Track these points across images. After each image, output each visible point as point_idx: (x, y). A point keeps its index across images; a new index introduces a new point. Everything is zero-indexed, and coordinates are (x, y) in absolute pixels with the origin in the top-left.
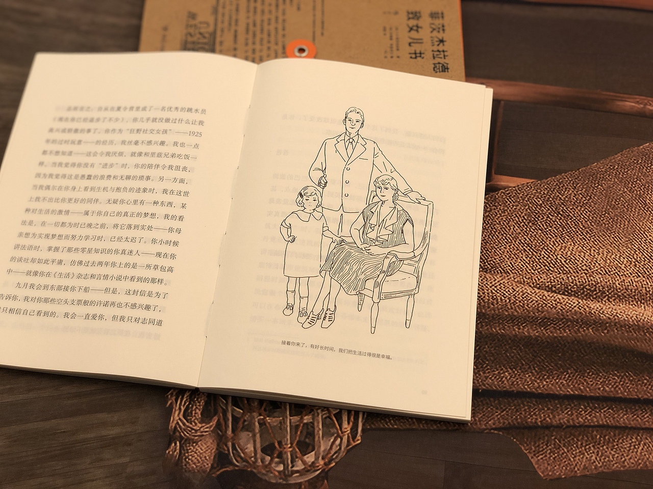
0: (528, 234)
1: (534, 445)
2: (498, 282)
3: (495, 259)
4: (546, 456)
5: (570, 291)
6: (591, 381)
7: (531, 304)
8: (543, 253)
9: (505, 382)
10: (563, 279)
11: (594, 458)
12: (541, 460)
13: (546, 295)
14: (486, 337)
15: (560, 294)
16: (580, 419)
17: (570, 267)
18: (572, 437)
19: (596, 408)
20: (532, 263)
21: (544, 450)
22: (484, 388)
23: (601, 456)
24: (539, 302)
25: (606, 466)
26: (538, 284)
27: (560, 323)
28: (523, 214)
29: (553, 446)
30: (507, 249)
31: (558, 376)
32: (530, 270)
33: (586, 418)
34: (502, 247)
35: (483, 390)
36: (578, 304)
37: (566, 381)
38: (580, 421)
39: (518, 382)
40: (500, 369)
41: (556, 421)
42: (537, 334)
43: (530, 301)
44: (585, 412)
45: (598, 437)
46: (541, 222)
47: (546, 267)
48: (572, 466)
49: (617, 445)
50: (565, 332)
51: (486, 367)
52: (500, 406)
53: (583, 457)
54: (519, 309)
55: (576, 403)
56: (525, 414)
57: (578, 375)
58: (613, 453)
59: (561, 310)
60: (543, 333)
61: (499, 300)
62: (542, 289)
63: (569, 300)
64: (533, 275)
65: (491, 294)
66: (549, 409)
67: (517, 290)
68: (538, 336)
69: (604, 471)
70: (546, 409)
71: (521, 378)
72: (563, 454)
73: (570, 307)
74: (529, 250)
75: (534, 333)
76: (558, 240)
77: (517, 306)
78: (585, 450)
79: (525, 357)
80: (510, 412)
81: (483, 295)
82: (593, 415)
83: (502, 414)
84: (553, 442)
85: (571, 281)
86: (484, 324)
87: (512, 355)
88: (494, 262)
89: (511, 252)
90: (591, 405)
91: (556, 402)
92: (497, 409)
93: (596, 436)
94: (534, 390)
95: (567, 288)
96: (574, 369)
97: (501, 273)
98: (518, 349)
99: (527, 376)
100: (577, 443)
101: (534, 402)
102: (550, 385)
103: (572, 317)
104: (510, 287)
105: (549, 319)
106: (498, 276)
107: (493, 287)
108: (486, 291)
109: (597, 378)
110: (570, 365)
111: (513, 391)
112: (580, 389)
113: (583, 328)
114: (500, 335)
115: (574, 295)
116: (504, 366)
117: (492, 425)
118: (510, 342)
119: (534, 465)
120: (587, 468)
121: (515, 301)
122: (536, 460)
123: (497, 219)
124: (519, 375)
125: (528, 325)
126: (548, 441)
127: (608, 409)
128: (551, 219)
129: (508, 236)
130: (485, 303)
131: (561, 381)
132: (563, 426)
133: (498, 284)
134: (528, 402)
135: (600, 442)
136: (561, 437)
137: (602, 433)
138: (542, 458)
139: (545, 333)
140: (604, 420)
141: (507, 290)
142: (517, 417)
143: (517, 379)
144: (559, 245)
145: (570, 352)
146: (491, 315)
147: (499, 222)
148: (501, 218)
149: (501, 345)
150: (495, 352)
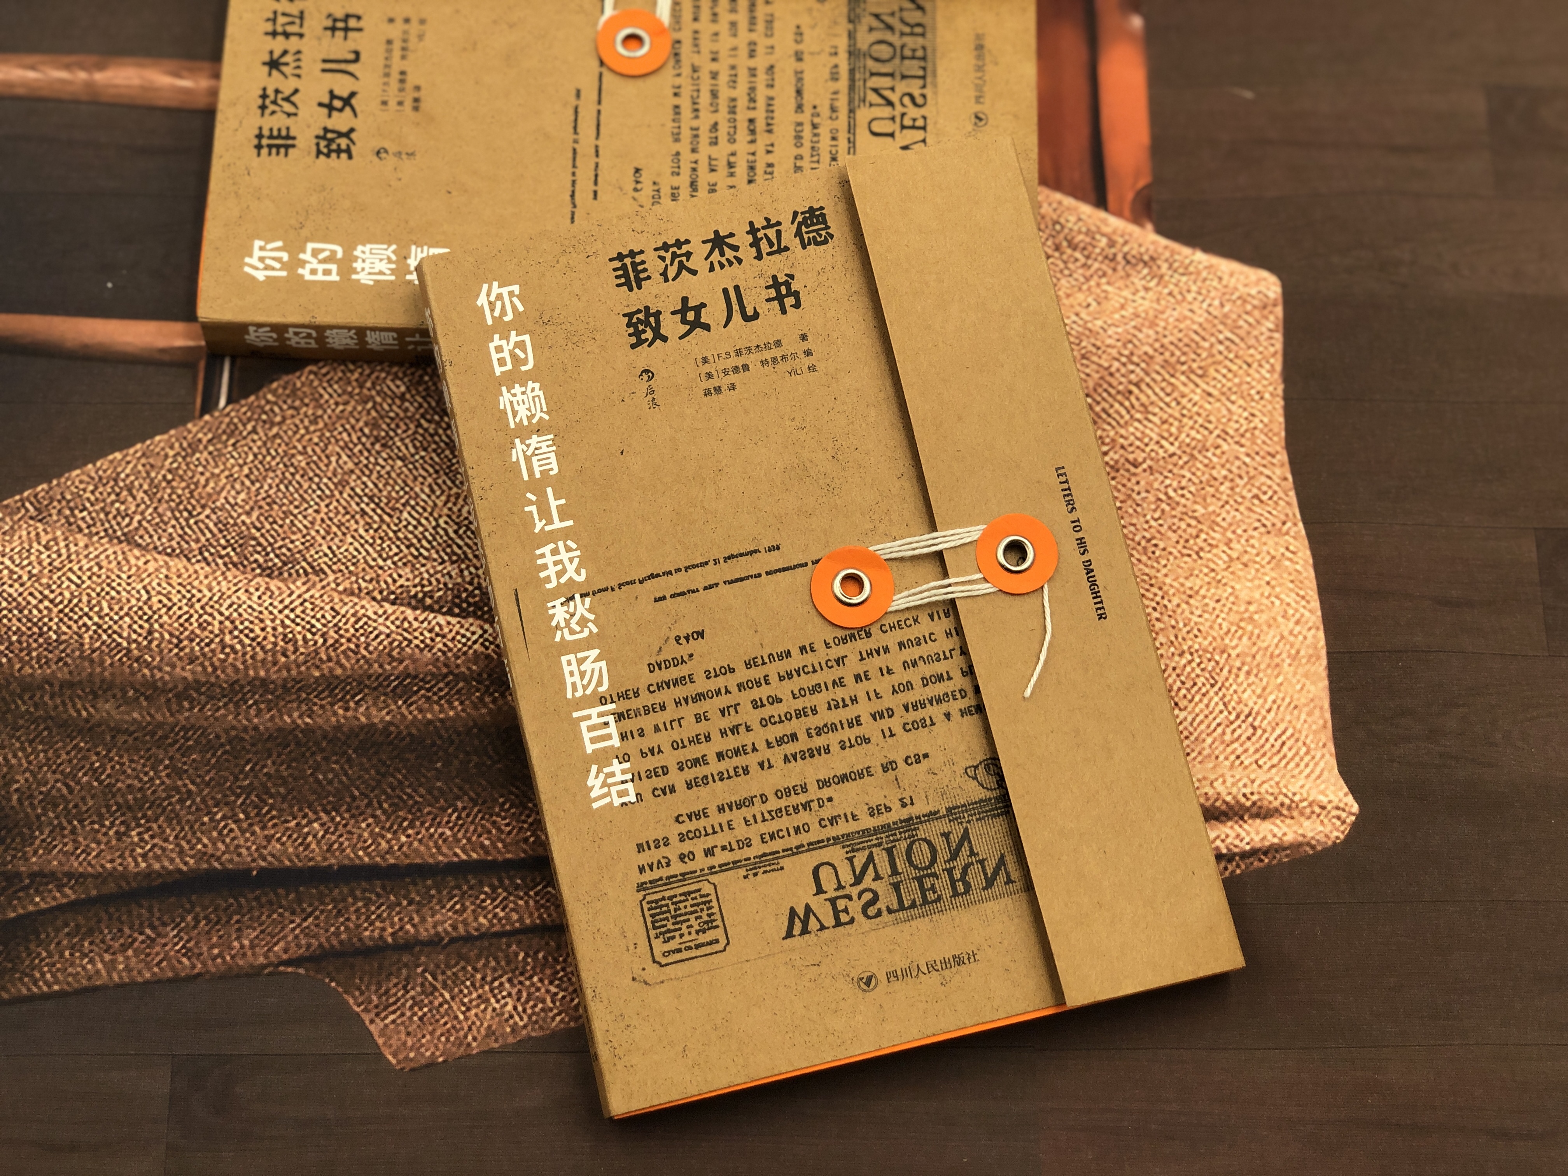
0: (371, 471)
1: (376, 991)
2: (299, 596)
3: (292, 542)
4: (403, 1015)
5: (465, 605)
6: (507, 825)
7: (375, 643)
8: (405, 515)
9: (313, 846)
10: (451, 577)
11: (509, 1008)
12: (392, 1026)
13: (411, 618)
14: (267, 740)
15: (444, 614)
16: (482, 920)
17: (467, 545)
18: (462, 964)
19: (517, 888)
20: (379, 541)
21: (398, 1000)
22: (263, 864)
23: (527, 1002)
24: (393, 636)
25: (536, 1022)
26: (393, 593)
27: (441, 685)
28: (361, 424)
29: (418, 989)
30: (322, 515)
31: (434, 819)
32: (374, 560)
33: (495, 915)
34: (310, 511)
35: (262, 870)
36: (481, 636)
37: (451, 829)
38: (481, 925)
39: (341, 844)
40: (300, 814)
41: (427, 930)
42: (388, 718)
43: (372, 636)
44: (493, 900)
45: (521, 956)
46: (402, 440)
47: (413, 550)
48: (462, 1033)
49: (563, 969)
50: (453, 708)
51: (268, 812)
52: (300, 905)
53: (486, 1009)
54: (348, 658)
55: (473, 882)
56: (358, 918)
57: (479, 811)
58: (553, 989)
59: (444, 653)
60: (402, 715)
61: (300, 643)
62: (402, 604)
63: (462, 627)
64: (380, 572)
65: (280, 630)
66: (410, 903)
67: (343, 612)
68: (390, 723)
69: (534, 1034)
70: (405, 903)
71: (349, 832)
72: (441, 1005)
73: (464, 644)
74: (374, 510)
75: (380, 716)
76: (440, 481)
77: (344, 652)
78: (492, 990)
79: (359, 777)
80: (322, 917)
81: (262, 634)
82: (511, 905)
83: (305, 924)
84: (420, 980)
85: (468, 579)
86: (263, 706)
87: (330, 776)
88: (289, 550)
89: (330, 519)
90: (507, 882)
91: (429, 882)
92: (293, 913)
93: (517, 955)
94: (378, 859)
95: (459, 597)
96: (471, 799)
97: (306, 573)
98: (343, 761)
99: (364, 825)
100: (473, 976)
101: (378, 890)
102: (416, 844)
103: (469, 669)
104: (327, 608)
105: (416, 677)
106: (299, 583)
107: (286, 612)
108: (268, 622)
109: (521, 814)
110: (460, 789)
111: (330, 866)
112: (482, 846)
113: (492, 694)
114: (302, 731)
115: (474, 612)
116: (309, 807)
117: (281, 953)
118: (324, 744)
119: (376, 1037)
120: (494, 1033)
121: (337, 641)
122: (381, 1025)
123: (299, 441)
124: (345, 826)
125: (369, 698)
126: (407, 980)
127: (544, 887)
128: (426, 430)
129: (325, 480)
130: (266, 652)
131: (440, 831)
132: (442, 939)
133: (297, 603)
134: (365, 890)
135: (524, 967)
136: (437, 966)
137: (530, 947)
138: (393, 1022)
139: (406, 713)
140: (536, 915)
141: (319, 616)
142: (338, 928)
143: (341, 836)
144: (443, 492)
145: (461, 756)
146: (280, 682)
147: (304, 447)
148: (307, 437)
149: (303, 755)
150: (291, 775)
